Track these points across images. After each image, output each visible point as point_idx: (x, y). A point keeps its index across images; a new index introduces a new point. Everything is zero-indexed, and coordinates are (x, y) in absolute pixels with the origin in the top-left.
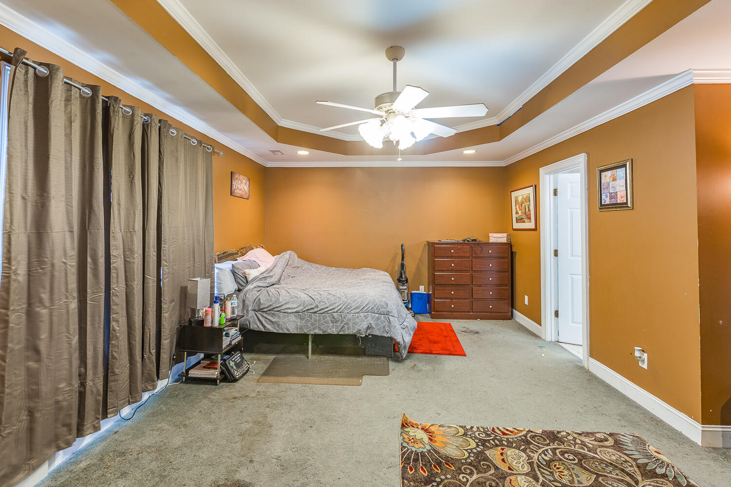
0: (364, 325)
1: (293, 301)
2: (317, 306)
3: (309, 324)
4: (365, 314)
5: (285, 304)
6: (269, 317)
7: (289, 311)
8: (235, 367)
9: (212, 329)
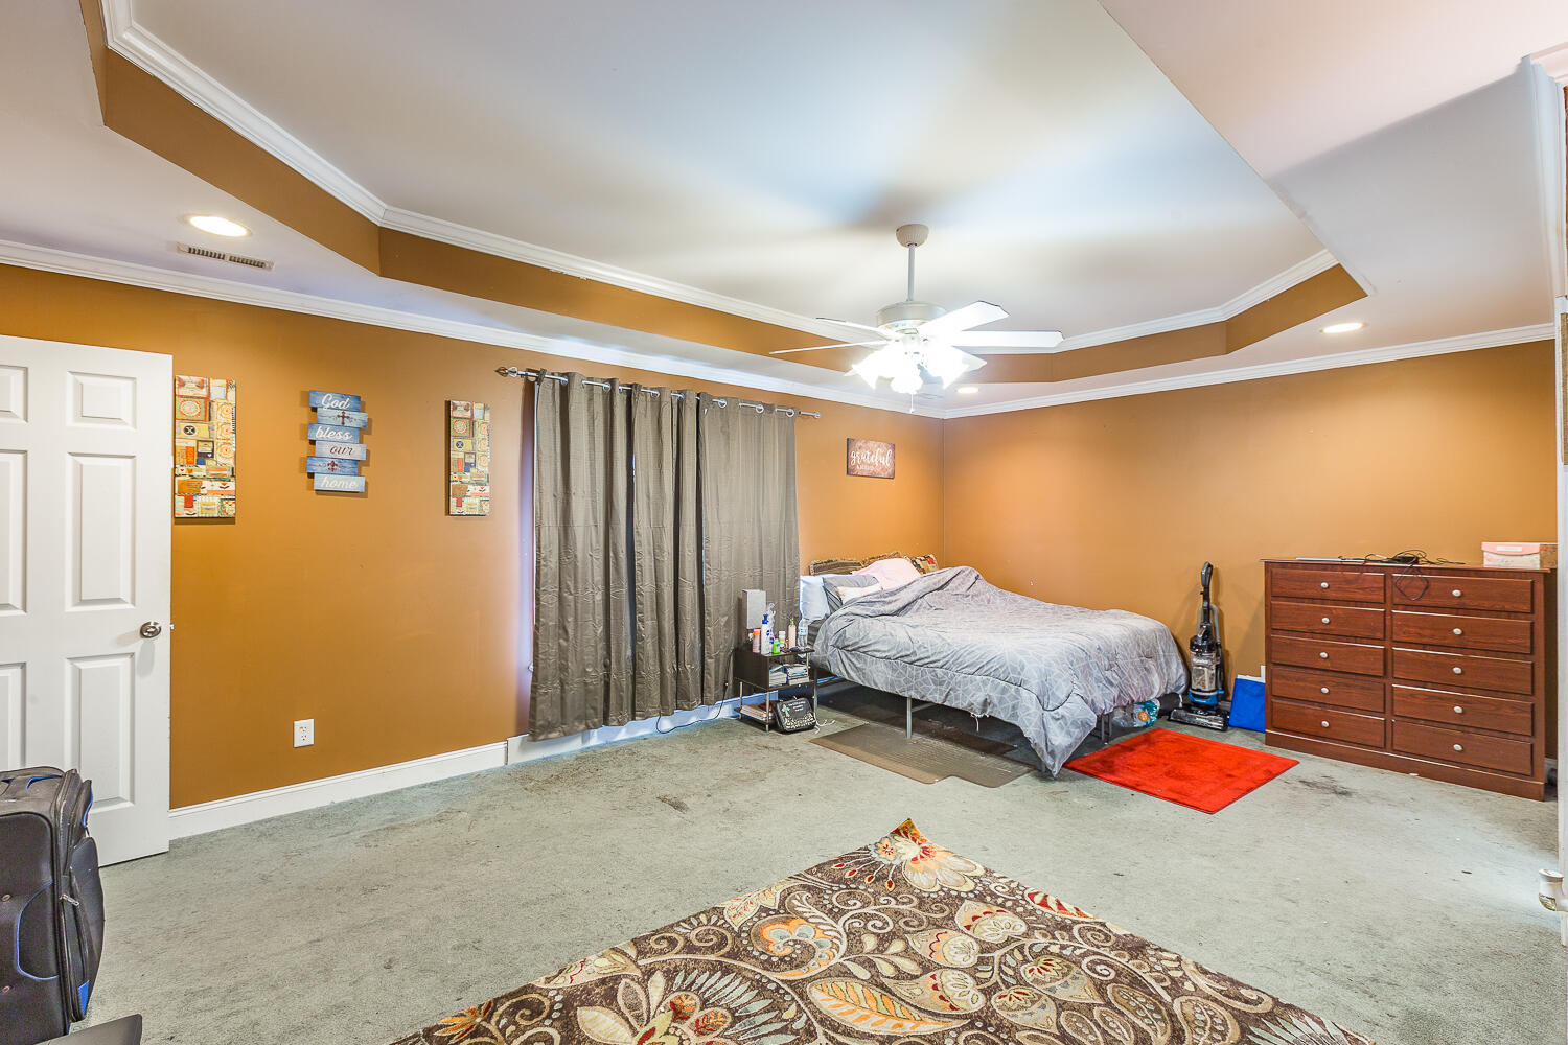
0: (979, 698)
1: (885, 641)
2: (914, 653)
3: (902, 680)
4: (984, 678)
5: (875, 643)
6: (853, 660)
7: (878, 655)
8: (788, 715)
9: (759, 656)
